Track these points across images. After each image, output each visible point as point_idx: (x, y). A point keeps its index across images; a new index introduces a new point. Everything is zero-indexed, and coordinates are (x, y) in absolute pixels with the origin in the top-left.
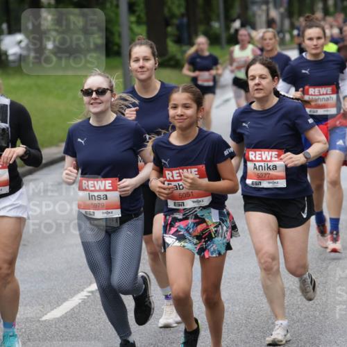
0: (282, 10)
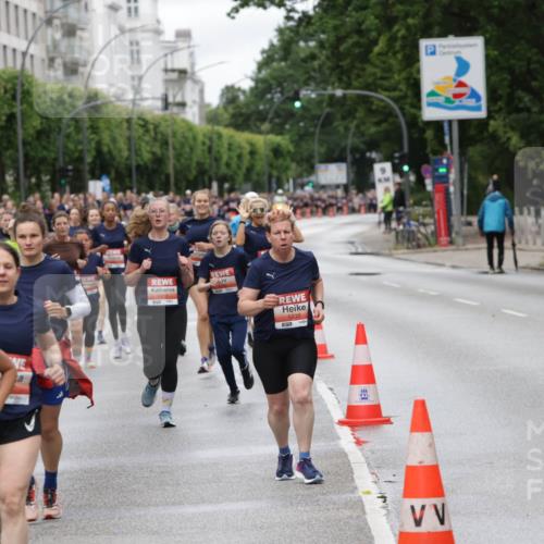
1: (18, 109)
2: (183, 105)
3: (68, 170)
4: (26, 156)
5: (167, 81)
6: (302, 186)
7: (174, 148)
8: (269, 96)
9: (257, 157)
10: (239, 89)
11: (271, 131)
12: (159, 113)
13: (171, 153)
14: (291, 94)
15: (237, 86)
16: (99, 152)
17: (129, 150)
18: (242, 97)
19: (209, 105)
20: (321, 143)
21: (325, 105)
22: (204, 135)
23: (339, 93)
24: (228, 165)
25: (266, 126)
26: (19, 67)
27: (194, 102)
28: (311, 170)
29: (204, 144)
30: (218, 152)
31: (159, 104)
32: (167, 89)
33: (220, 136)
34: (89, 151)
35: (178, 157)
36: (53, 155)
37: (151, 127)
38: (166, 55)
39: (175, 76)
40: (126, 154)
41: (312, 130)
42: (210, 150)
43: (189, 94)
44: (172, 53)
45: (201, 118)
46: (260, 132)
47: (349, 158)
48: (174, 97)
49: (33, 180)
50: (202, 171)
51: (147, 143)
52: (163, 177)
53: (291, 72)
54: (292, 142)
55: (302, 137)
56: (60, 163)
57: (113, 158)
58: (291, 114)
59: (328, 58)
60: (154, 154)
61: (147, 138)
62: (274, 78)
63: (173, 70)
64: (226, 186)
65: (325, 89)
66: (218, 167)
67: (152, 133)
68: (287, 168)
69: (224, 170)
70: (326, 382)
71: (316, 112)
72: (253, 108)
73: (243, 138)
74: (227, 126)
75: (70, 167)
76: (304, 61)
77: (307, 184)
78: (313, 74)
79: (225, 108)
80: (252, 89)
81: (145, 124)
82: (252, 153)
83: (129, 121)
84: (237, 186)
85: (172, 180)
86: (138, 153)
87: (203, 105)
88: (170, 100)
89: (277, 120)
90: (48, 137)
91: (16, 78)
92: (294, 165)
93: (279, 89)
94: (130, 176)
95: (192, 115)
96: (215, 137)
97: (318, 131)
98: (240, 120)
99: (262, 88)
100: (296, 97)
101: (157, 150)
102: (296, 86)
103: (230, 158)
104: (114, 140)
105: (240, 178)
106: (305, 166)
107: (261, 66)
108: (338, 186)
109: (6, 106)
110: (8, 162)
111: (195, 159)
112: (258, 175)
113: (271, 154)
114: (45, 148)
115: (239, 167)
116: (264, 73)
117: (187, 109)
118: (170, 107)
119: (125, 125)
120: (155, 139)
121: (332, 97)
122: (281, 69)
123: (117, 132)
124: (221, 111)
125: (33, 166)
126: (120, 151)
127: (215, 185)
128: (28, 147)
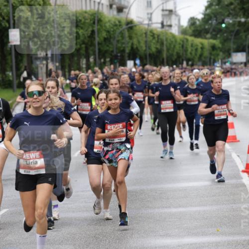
0: (57, 64)
1: (96, 28)
2: (170, 26)
3: (117, 56)
4: (99, 49)
5: (163, 15)
6: (225, 63)
7: (166, 46)
8: (210, 22)
9: (205, 50)
10: (196, 19)
11: (211, 38)
12: (159, 30)
13: (165, 48)
14: (221, 21)
15: (195, 17)
16: (132, 48)
17: (146, 46)
18: (198, 23)
19: (182, 26)
20: (234, 43)
21: (236, 25)
22: (181, 40)
23: (243, 20)
24: (191, 53)
25: (209, 36)
26: (96, 9)
27: (176, 25)
28: (229, 56)
29: (180, 44)
30: (186, 48)
31: (160, 26)
32: (163, 19)
33: (187, 40)
34: (127, 47)
35: (168, 50)
36: (111, 49)
37: (156, 36)
38: (163, 3)
39: (167, 13)
40: (144, 48)
41: (230, 37)
42: (183, 46)
43: (174, 21)
44: (166, 2)
45: (179, 32)
46: (206, 38)
47: (247, 50)
48: (167, 22)
49: (102, 60)
50: (179, 56)
51: (154, 43)
52: (161, 60)
53: (220, 10)
54: (221, 43)
55: (225, 40)
56: (115, 53)
57: (138, 50)
58: (220, 30)
59: (238, 4)
60: (157, 48)
61: (154, 41)
62: (213, 13)
63: (166, 10)
64: (190, 63)
65: (236, 18)
66: (186, 54)
67: (156, 39)
68: (218, 55)
69: (189, 56)
70: (236, 153)
71: (232, 29)
72: (203, 27)
73: (198, 41)
74: (191, 35)
75: (119, 55)
76: (227, 6)
77: (227, 62)
78: (231, 12)
79: (190, 27)
80: (203, 19)
81: (153, 35)
82: (202, 48)
83: (146, 33)
84: (195, 63)
85: (165, 60)
86: (150, 48)
87: (180, 26)
88: (165, 24)
89: (214, 33)
90: (110, 41)
91: (95, 14)
92: (221, 54)
93: (215, 19)
94: (146, 58)
95: (175, 31)
96: (185, 40)
97: (233, 37)
98: (197, 33)
99: (207, 18)
100: (223, 22)
101: (158, 46)
102: (223, 17)
103: (192, 50)
104: (139, 42)
105: (196, 59)
106: (227, 54)
107: (207, 8)
108: (241, 63)
109: (90, 27)
110: (91, 52)
111: (176, 51)
112: (205, 58)
113: (211, 49)
114: (108, 46)
115: (196, 54)
116: (208, 11)
117: (173, 28)
118: (165, 27)
119: (144, 35)
120: (158, 42)
121: (240, 22)
122: (216, 9)
123: (140, 38)
124: (188, 28)
125: (102, 54)
126: (142, 47)
127: (185, 63)
128: (100, 46)
